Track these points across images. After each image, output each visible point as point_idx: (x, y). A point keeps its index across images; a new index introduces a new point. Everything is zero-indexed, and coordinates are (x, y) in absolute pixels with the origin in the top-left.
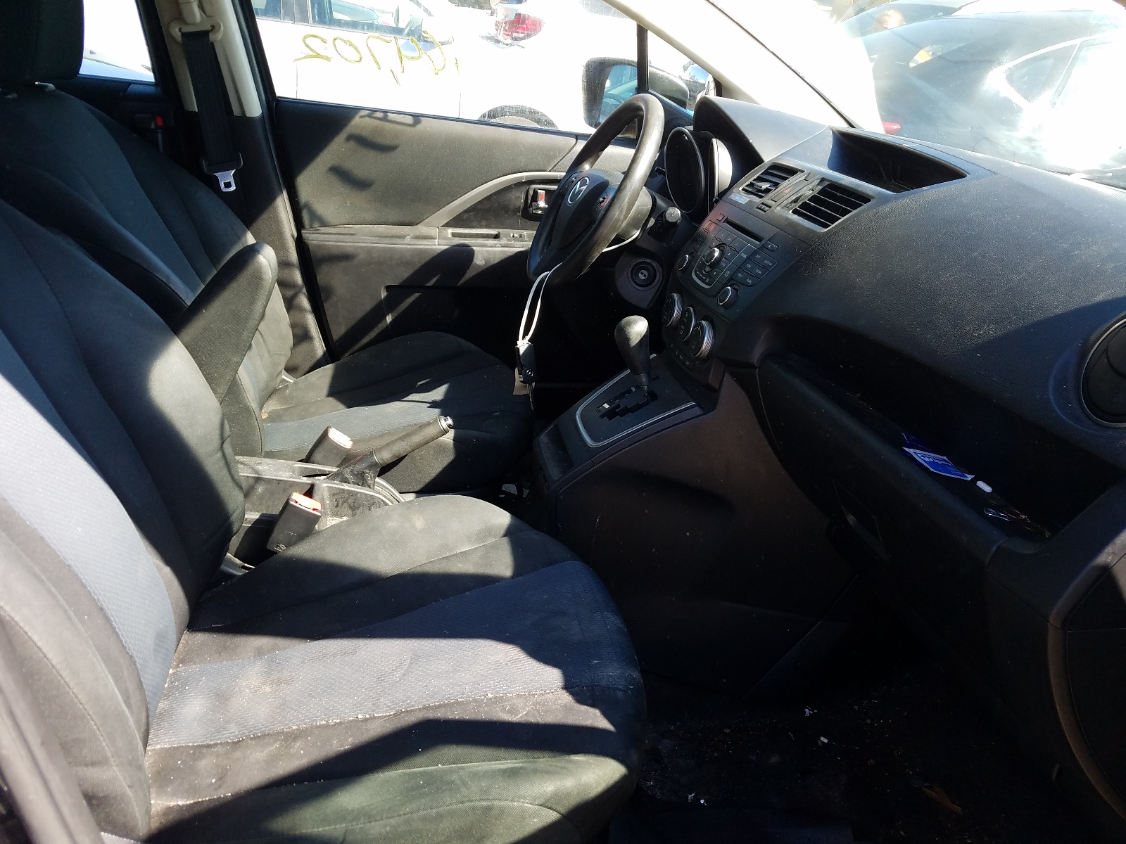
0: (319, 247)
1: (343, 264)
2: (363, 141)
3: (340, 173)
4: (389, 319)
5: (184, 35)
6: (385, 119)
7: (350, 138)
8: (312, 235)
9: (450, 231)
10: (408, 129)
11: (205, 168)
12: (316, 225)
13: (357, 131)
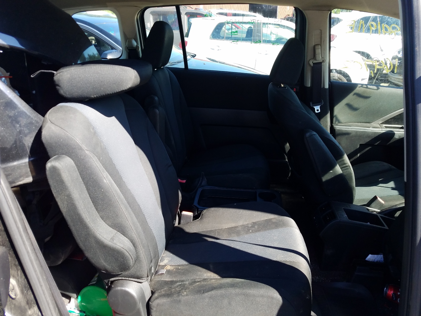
0: (339, 130)
1: (347, 136)
2: (359, 95)
3: (349, 106)
4: (359, 155)
5: (314, 64)
6: (367, 88)
7: (355, 94)
8: (337, 126)
9: (384, 125)
10: (375, 91)
11: (311, 105)
12: (337, 123)
13: (357, 92)
